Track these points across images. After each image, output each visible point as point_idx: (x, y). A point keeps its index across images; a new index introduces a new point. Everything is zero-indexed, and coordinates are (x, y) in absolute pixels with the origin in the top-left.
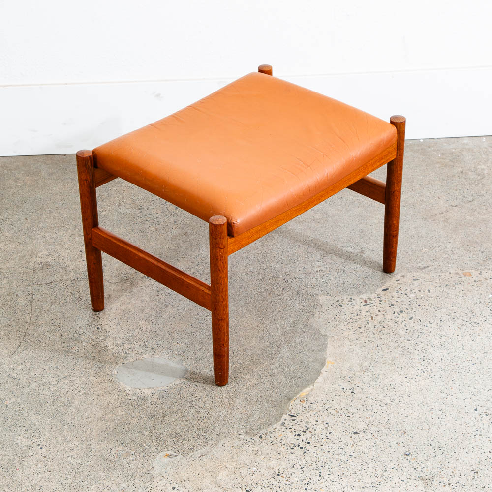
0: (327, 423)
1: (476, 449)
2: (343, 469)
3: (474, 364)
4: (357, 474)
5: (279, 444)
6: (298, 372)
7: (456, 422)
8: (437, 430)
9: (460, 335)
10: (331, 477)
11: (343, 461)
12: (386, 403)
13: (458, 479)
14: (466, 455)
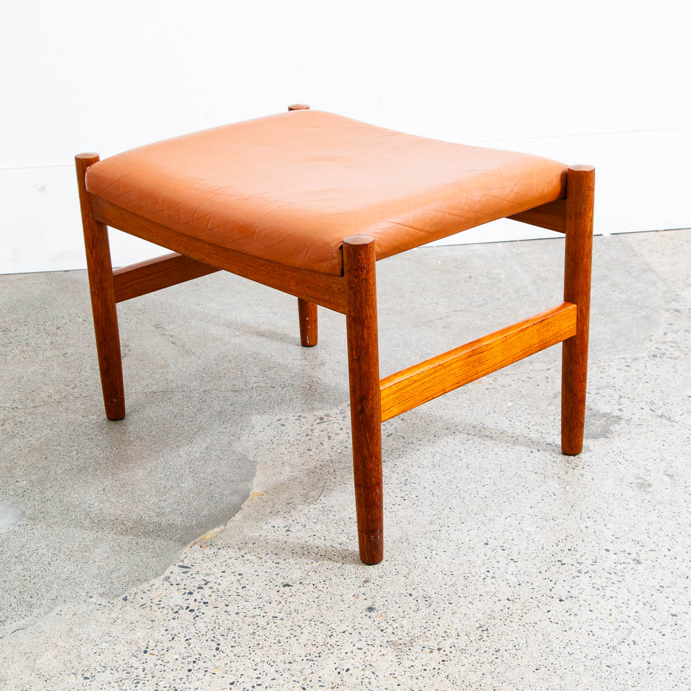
0: (240, 574)
1: (486, 597)
2: (258, 638)
3: (484, 486)
4: (282, 643)
5: (155, 608)
6: (203, 509)
7: (453, 561)
8: (423, 574)
9: (463, 451)
10: (236, 650)
11: (261, 626)
12: (341, 542)
13: (455, 641)
14: (470, 606)
